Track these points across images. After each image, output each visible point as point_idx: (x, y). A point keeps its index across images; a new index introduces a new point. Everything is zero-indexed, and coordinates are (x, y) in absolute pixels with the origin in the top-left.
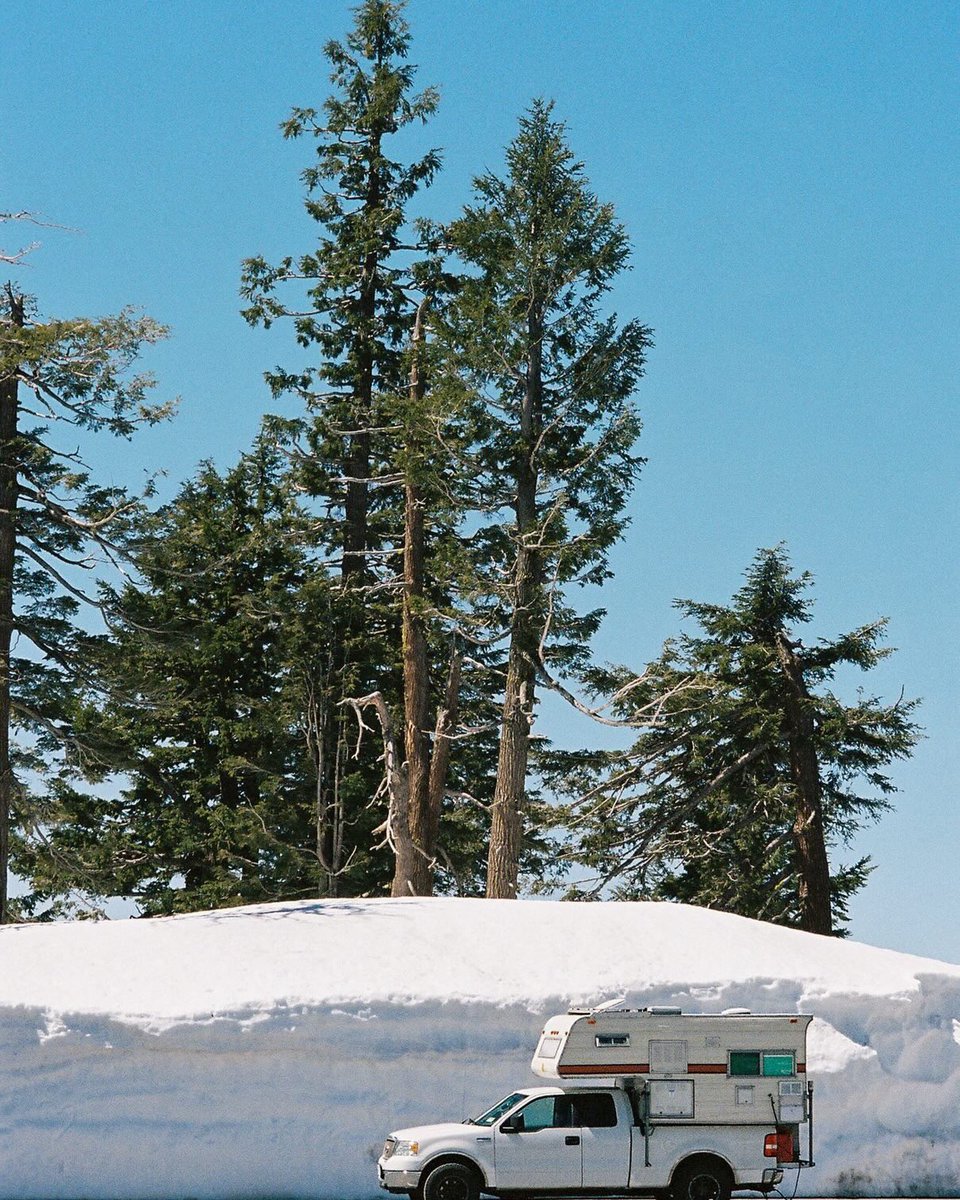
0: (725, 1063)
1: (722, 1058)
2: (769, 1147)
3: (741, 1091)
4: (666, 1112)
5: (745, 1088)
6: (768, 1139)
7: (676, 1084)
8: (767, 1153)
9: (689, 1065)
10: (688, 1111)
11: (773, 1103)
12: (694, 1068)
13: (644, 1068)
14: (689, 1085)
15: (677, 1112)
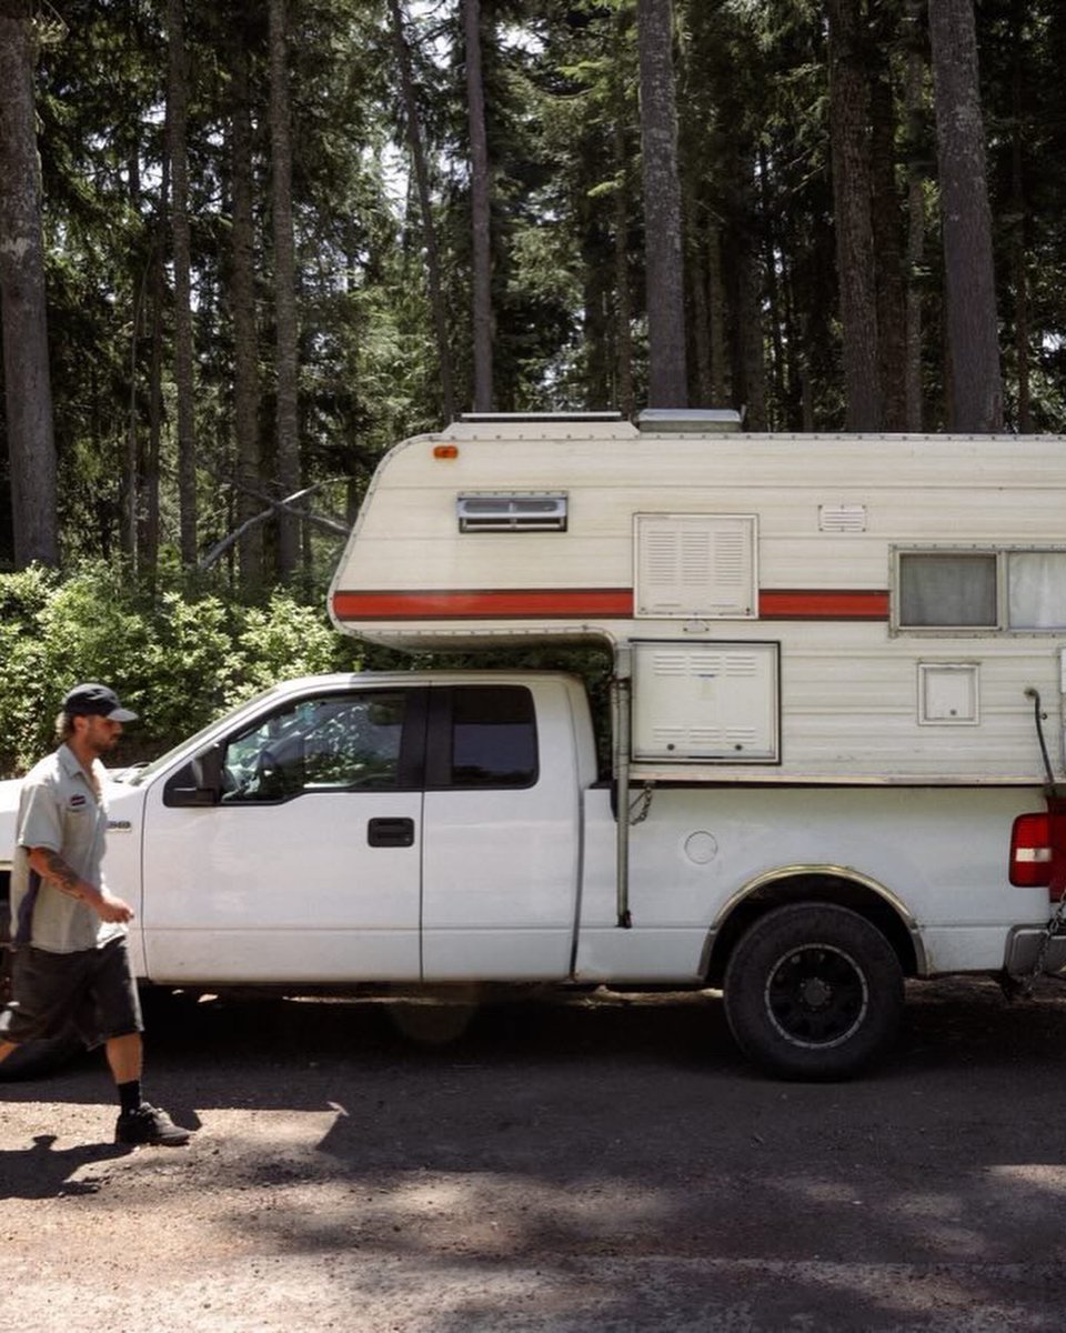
0: (882, 586)
1: (873, 573)
2: (1025, 855)
3: (935, 681)
4: (685, 747)
5: (947, 668)
6: (1023, 831)
7: (723, 655)
8: (1021, 876)
9: (763, 593)
10: (762, 744)
11: (1039, 716)
12: (779, 604)
13: (618, 602)
14: (765, 658)
15: (726, 749)
